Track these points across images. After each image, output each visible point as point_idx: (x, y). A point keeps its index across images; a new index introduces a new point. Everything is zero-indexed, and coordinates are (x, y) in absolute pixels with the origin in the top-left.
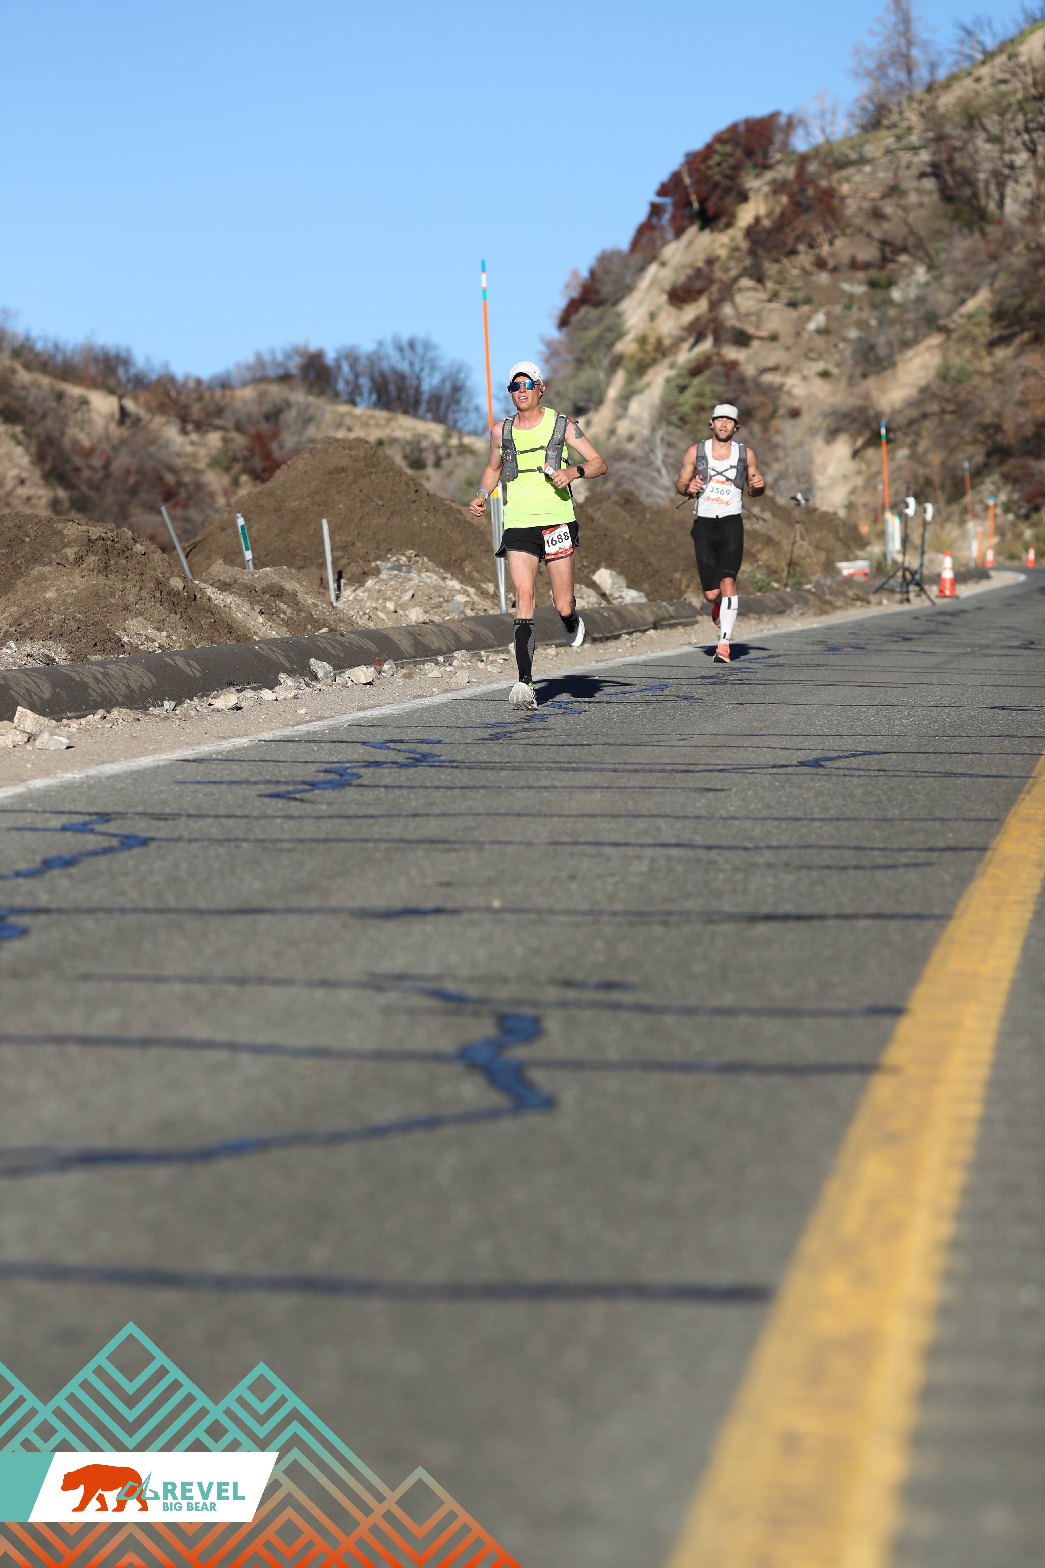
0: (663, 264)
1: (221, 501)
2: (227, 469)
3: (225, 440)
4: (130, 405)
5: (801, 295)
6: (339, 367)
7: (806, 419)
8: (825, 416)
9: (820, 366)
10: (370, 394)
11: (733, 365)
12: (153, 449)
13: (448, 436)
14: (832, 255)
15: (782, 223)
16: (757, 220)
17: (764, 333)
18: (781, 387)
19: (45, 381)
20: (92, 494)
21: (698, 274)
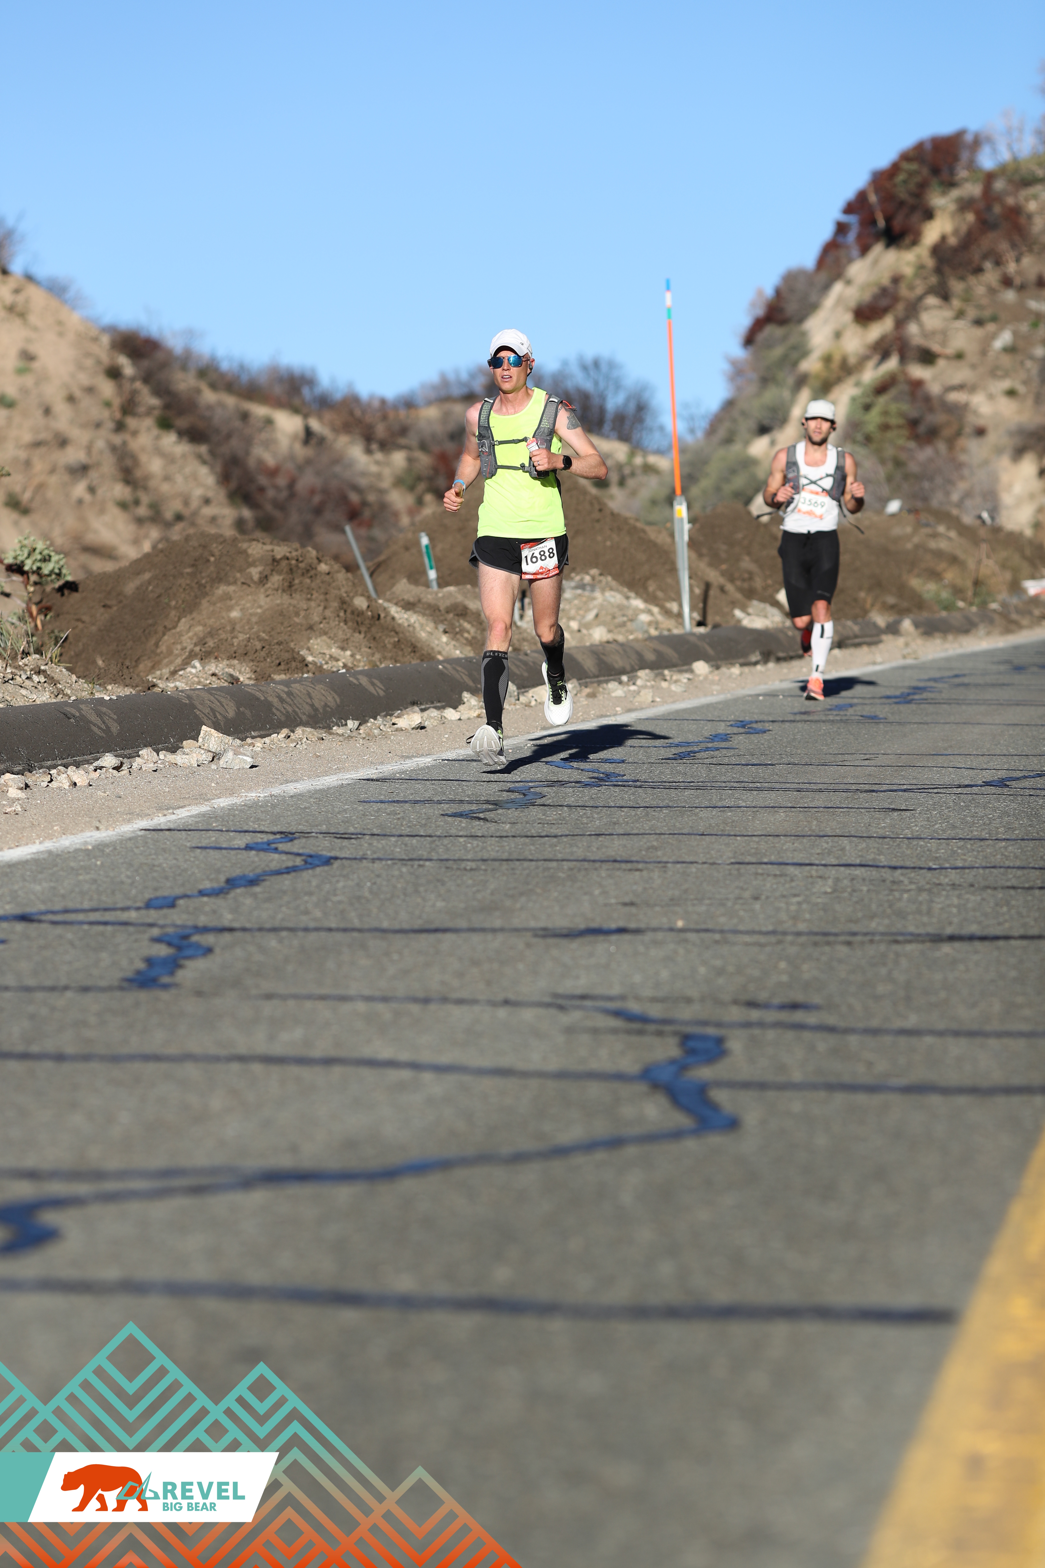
0: (849, 282)
1: (405, 520)
2: (412, 488)
3: (410, 460)
4: (315, 425)
5: (987, 313)
7: (992, 438)
8: (1011, 434)
9: (1006, 384)
11: (918, 384)
12: (337, 469)
13: (632, 454)
14: (1019, 272)
15: (968, 240)
16: (943, 238)
17: (950, 351)
18: (966, 406)
19: (230, 401)
20: (277, 514)
21: (884, 291)
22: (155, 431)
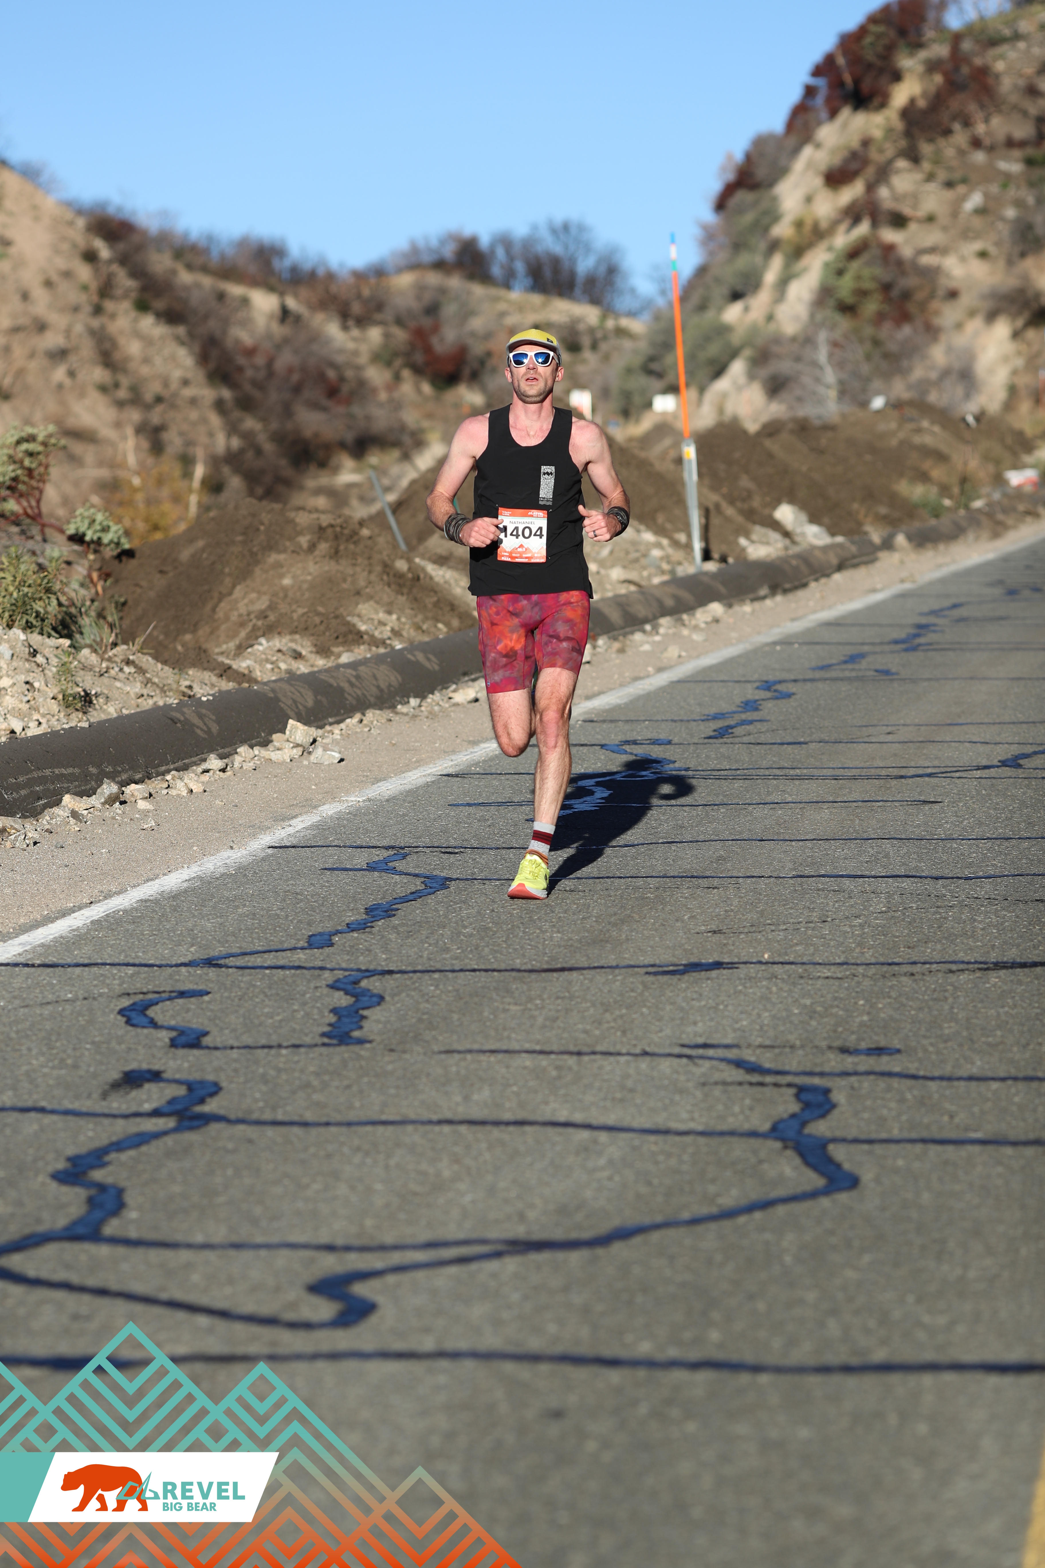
0: (818, 146)
1: (383, 396)
2: (389, 364)
3: (387, 336)
4: (291, 303)
5: (957, 175)
6: (492, 252)
7: (966, 300)
8: (983, 297)
9: (978, 246)
10: (526, 276)
11: (890, 248)
12: (315, 347)
13: (604, 318)
14: (988, 133)
15: (937, 101)
16: (913, 101)
17: (921, 213)
18: (938, 269)
19: (207, 281)
20: (256, 394)
21: (854, 155)
22: (133, 314)
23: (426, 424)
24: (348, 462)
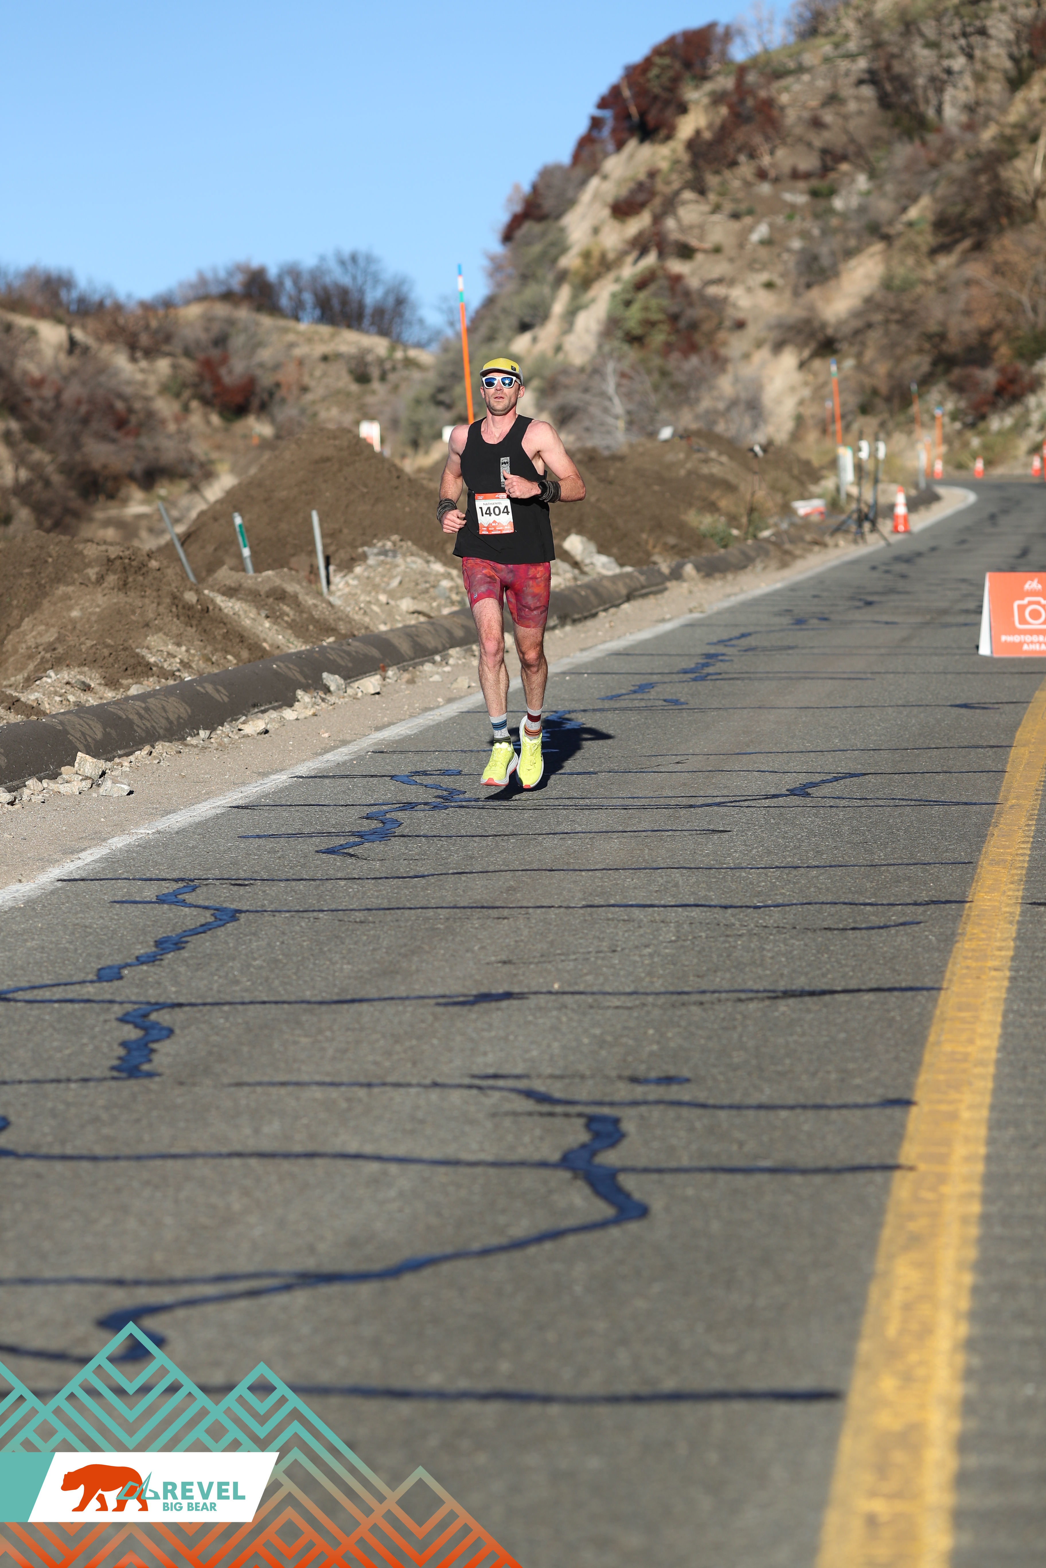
0: (605, 177)
1: (172, 427)
2: (177, 395)
3: (175, 367)
4: (79, 334)
5: (743, 207)
6: (281, 283)
7: (752, 331)
8: (771, 328)
9: (764, 277)
10: (314, 308)
11: (677, 279)
12: (103, 379)
13: (392, 349)
14: (773, 165)
15: (723, 133)
16: (698, 133)
17: (707, 245)
18: (725, 300)
20: (44, 425)
21: (640, 186)
23: (214, 455)
24: (137, 494)
